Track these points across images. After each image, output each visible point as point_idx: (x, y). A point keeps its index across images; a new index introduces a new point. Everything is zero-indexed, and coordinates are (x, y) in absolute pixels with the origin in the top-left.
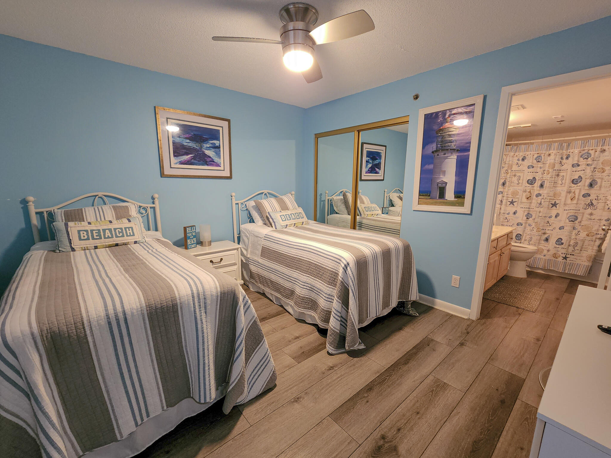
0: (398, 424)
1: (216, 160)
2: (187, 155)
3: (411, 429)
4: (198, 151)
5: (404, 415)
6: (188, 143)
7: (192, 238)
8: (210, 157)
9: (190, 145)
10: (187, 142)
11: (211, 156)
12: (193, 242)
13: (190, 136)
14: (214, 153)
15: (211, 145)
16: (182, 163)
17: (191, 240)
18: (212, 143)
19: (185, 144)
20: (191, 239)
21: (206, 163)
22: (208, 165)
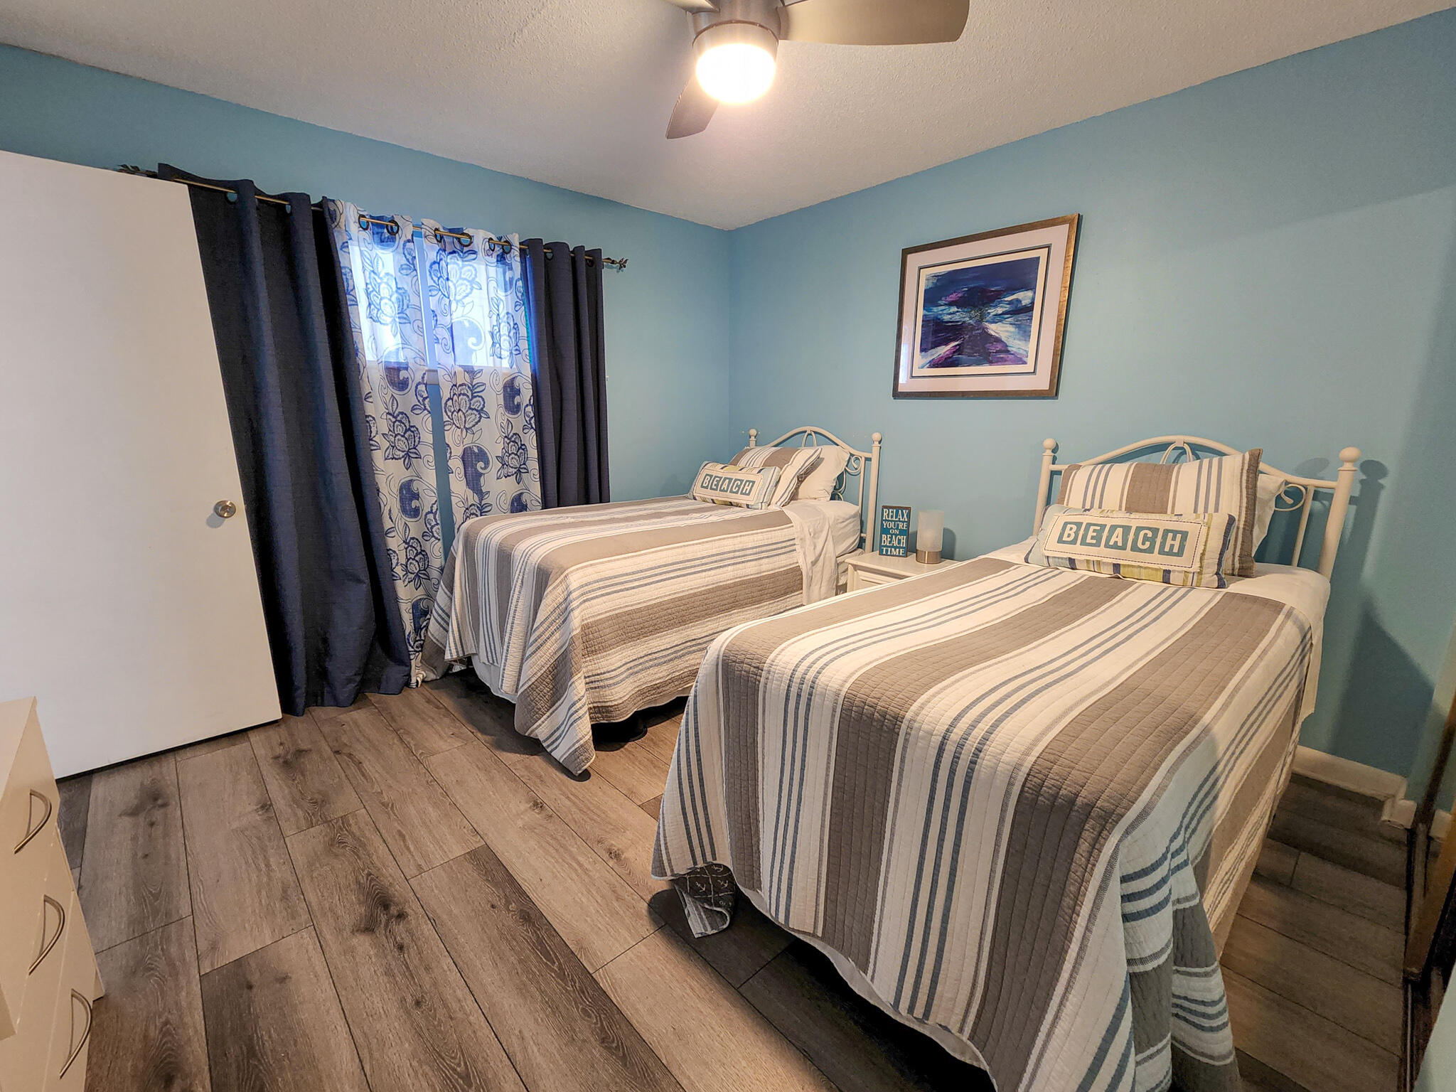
0: (413, 951)
1: (1015, 345)
2: (946, 344)
3: (389, 973)
4: (973, 328)
5: (428, 969)
6: (954, 313)
7: (896, 535)
8: (998, 340)
9: (956, 317)
10: (950, 314)
11: (1003, 337)
12: (896, 543)
13: (960, 295)
14: (1012, 329)
15: (1007, 308)
16: (935, 364)
17: (891, 538)
18: (1010, 303)
19: (947, 318)
20: (892, 535)
21: (988, 359)
22: (991, 363)
